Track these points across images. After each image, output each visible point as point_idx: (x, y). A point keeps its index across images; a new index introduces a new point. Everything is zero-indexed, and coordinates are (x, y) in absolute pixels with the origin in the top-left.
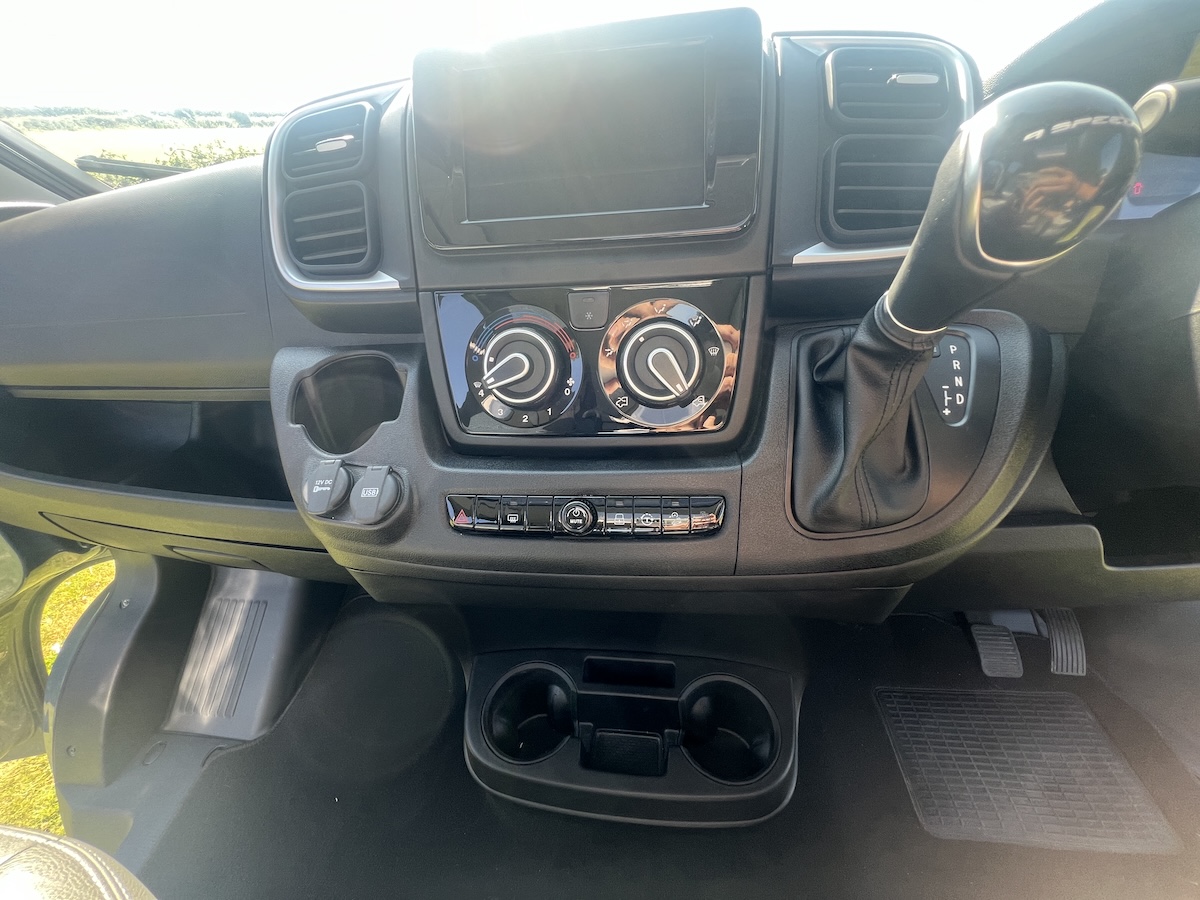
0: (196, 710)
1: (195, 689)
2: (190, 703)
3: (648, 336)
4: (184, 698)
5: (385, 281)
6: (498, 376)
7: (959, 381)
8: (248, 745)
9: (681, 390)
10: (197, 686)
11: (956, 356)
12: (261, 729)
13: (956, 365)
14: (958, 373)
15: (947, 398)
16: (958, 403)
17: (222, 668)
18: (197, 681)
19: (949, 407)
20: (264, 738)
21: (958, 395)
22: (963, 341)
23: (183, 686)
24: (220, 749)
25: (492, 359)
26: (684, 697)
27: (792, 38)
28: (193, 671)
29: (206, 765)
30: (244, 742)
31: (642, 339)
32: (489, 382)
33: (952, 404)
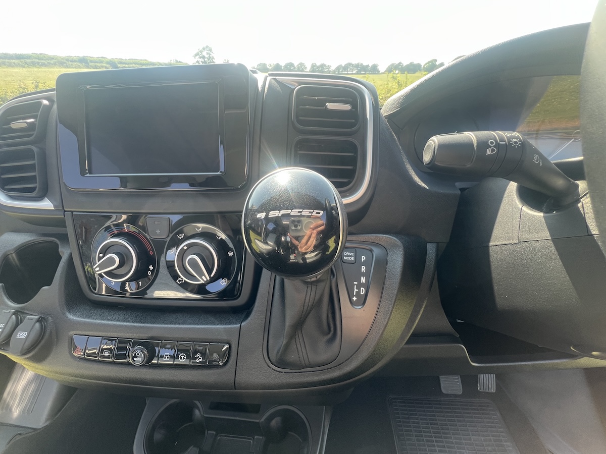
0: (11, 410)
1: (12, 397)
2: (8, 405)
3: (189, 246)
4: (5, 401)
5: (46, 204)
6: (101, 267)
7: (363, 280)
8: (38, 432)
9: (205, 280)
10: (13, 395)
11: (364, 263)
12: (46, 421)
13: (363, 269)
14: (363, 275)
15: (356, 290)
16: (361, 293)
17: (29, 383)
18: (14, 392)
19: (356, 296)
20: (46, 427)
21: (362, 288)
22: (370, 252)
23: (5, 395)
24: (20, 434)
25: (101, 255)
26: (263, 420)
27: (277, 78)
28: (12, 386)
29: (10, 443)
30: (35, 429)
31: (185, 248)
32: (97, 269)
33: (358, 293)
